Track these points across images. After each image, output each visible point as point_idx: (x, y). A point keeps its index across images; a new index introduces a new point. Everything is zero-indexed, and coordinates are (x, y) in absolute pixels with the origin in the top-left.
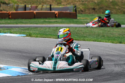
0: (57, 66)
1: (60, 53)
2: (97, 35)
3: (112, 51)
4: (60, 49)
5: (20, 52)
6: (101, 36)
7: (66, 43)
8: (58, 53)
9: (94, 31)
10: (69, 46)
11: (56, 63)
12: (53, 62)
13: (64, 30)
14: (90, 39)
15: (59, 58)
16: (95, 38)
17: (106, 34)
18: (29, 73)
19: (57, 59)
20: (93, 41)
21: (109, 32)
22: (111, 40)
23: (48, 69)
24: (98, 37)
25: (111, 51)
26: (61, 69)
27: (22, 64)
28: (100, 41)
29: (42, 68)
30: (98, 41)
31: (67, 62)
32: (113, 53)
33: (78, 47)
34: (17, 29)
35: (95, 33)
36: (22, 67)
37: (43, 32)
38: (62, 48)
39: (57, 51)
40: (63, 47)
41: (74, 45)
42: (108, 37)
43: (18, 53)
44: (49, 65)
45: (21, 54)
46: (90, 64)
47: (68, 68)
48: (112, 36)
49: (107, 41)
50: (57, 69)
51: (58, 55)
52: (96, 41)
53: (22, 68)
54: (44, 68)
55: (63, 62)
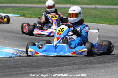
2: (94, 16)
3: (110, 33)
5: (13, 32)
6: (98, 17)
9: (91, 12)
14: (87, 20)
16: (92, 20)
17: (104, 15)
18: (22, 55)
20: (90, 22)
21: (107, 14)
22: (109, 21)
24: (95, 18)
25: (108, 32)
27: (15, 45)
28: (97, 23)
30: (95, 23)
32: (111, 35)
34: (10, 8)
35: (92, 14)
36: (15, 48)
37: (38, 12)
42: (106, 18)
43: (11, 34)
45: (13, 35)
48: (110, 17)
49: (104, 22)
52: (93, 22)
53: (15, 50)
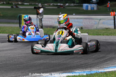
0: (58, 48)
1: (62, 36)
4: (61, 33)
7: (67, 27)
8: (59, 36)
10: (70, 31)
11: (57, 46)
12: (55, 44)
13: (64, 15)
15: (60, 41)
19: (58, 41)
23: (50, 51)
26: (62, 51)
29: (45, 50)
31: (67, 45)
33: (77, 31)
38: (62, 32)
39: (58, 34)
40: (64, 30)
41: (74, 29)
44: (50, 47)
46: (89, 46)
47: (68, 50)
50: (58, 51)
51: (59, 38)
54: (47, 50)
55: (65, 44)
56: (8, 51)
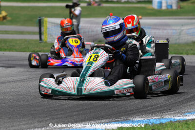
56: (18, 83)
